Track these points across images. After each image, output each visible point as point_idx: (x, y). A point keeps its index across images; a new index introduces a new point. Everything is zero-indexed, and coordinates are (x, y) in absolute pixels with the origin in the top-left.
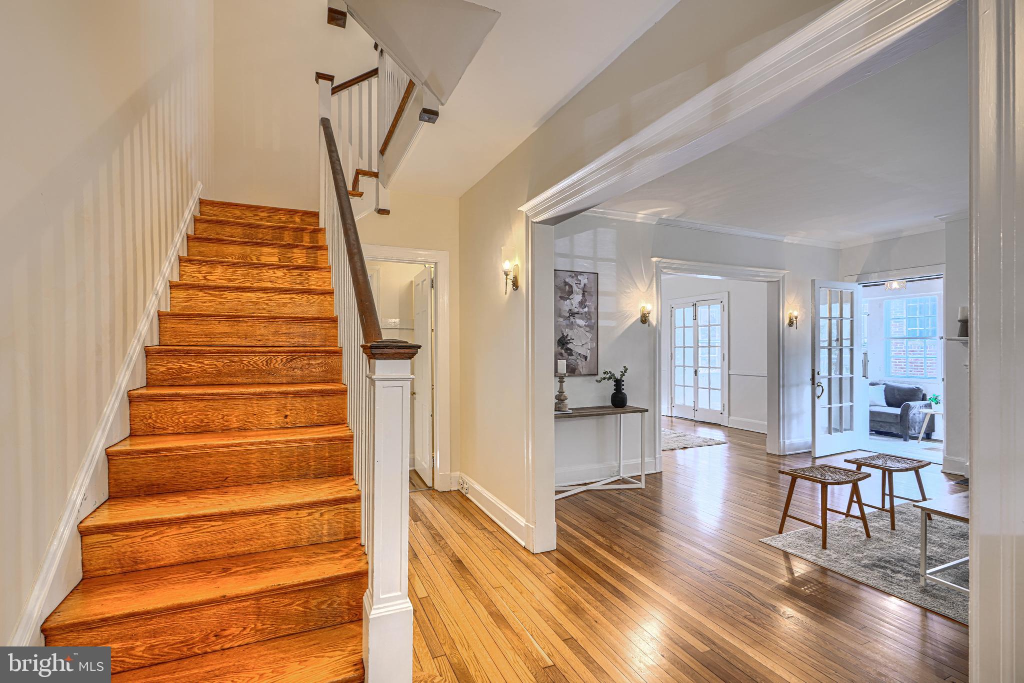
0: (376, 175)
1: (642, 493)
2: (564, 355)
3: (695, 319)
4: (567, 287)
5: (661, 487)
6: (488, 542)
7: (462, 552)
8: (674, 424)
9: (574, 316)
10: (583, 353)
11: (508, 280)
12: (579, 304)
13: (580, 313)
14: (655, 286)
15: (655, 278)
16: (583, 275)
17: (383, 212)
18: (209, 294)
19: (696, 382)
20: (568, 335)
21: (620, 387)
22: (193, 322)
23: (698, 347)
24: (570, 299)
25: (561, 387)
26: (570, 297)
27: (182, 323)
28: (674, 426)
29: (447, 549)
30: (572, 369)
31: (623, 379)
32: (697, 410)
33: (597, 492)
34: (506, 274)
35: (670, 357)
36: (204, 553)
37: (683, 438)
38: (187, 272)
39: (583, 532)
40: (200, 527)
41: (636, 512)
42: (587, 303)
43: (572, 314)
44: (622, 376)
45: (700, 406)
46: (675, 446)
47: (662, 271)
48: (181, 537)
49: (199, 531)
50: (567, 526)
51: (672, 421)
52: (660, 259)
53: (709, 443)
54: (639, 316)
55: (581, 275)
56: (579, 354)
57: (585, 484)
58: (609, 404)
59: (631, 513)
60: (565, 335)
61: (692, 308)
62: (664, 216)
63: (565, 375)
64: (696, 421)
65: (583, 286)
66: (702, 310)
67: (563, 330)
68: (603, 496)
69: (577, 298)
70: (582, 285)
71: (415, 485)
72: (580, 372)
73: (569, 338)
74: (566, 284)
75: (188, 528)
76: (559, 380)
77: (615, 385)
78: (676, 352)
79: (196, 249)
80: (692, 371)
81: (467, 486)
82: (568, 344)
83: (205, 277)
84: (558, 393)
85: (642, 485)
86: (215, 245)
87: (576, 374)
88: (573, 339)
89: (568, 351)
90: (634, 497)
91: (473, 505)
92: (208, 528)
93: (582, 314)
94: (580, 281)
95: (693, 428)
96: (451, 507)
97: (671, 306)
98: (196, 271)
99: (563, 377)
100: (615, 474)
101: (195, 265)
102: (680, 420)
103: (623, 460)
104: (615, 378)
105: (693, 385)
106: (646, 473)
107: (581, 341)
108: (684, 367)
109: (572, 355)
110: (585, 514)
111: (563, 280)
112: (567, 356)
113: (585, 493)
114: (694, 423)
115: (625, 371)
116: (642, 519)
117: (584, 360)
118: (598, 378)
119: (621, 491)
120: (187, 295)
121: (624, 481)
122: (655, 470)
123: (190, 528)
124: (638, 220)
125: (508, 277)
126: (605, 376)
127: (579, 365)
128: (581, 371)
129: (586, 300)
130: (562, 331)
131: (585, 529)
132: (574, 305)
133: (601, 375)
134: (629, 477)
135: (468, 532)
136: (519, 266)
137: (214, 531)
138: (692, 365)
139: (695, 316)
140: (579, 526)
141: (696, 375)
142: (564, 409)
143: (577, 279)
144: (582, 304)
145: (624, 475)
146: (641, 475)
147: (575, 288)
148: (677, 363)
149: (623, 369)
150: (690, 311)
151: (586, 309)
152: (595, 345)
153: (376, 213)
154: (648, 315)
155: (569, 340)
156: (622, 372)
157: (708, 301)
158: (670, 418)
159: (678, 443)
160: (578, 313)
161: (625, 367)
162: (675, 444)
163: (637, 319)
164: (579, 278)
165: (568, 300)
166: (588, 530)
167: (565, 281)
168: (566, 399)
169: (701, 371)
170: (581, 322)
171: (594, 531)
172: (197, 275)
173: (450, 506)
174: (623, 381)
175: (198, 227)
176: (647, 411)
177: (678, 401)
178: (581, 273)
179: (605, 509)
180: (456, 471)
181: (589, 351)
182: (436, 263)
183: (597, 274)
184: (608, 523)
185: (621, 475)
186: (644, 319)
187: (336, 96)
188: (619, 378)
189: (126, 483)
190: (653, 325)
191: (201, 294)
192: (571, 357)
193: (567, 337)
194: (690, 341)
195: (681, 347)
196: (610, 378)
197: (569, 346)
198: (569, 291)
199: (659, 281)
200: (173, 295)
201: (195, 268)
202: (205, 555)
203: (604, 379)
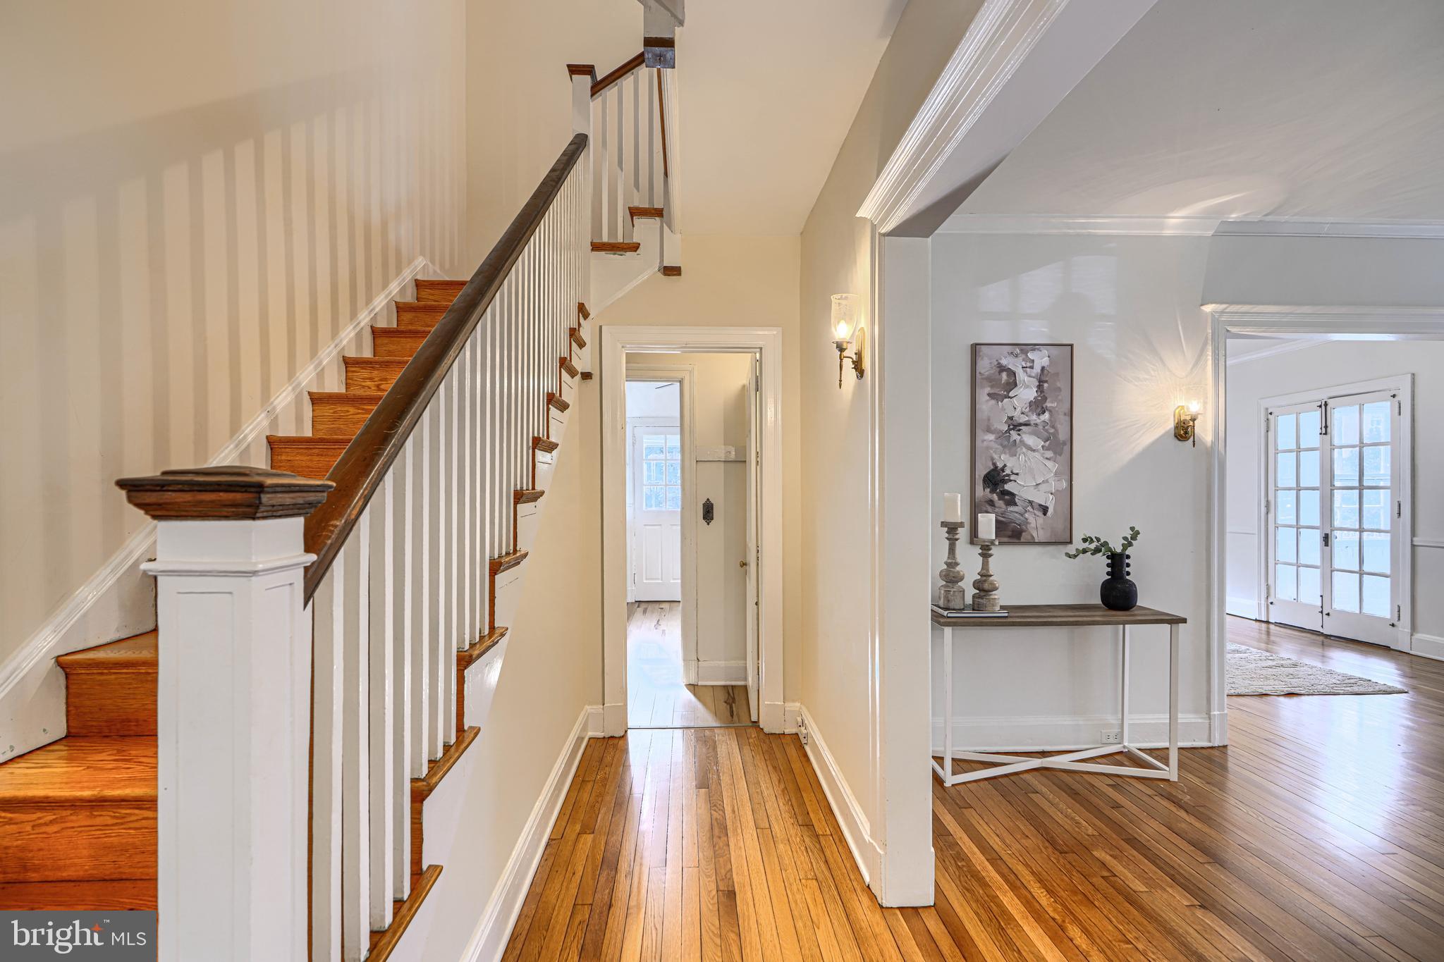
0: (659, 213)
1: (1170, 794)
2: (997, 505)
3: (1326, 434)
4: (1004, 375)
5: (1222, 787)
6: (803, 858)
7: (746, 874)
8: (1272, 638)
9: (1019, 430)
10: (1039, 499)
11: (845, 360)
12: (1030, 406)
13: (1032, 423)
14: (1210, 362)
15: (1210, 348)
16: (1038, 349)
17: (671, 271)
18: (363, 409)
19: (1328, 558)
20: (1005, 466)
21: (1121, 570)
22: (316, 451)
23: (1333, 488)
24: (1011, 398)
25: (985, 565)
26: (1011, 394)
27: (301, 454)
28: (1274, 642)
29: (721, 859)
30: (1013, 531)
31: (1127, 553)
32: (1328, 614)
33: (1065, 775)
34: (841, 349)
35: (1263, 509)
36: (131, 867)
37: (1291, 670)
38: (356, 381)
39: (1006, 871)
40: (124, 818)
41: (1143, 838)
42: (1048, 404)
43: (1015, 426)
44: (1125, 547)
45: (1337, 606)
46: (1270, 688)
47: (1228, 331)
48: (93, 833)
49: (122, 824)
50: (976, 850)
51: (1268, 633)
52: (1224, 306)
53: (1356, 689)
54: (1171, 425)
55: (1034, 350)
56: (1031, 502)
57: (1044, 754)
58: (1097, 600)
59: (1133, 842)
60: (1000, 465)
61: (1319, 412)
62: (1233, 216)
63: (992, 542)
64: (1327, 636)
65: (1039, 371)
66: (1343, 418)
67: (996, 456)
68: (1077, 786)
69: (1026, 393)
70: (1037, 369)
71: (735, 713)
72: (1033, 537)
73: (1007, 471)
74: (1002, 369)
75: (105, 817)
76: (980, 551)
77: (1108, 565)
78: (1279, 500)
79: (384, 348)
80: (1317, 536)
81: (805, 732)
82: (1006, 483)
83: (378, 386)
84: (979, 577)
85: (1171, 772)
86: (409, 340)
87: (1022, 540)
88: (1017, 474)
89: (1007, 497)
90: (1145, 798)
91: (808, 770)
92: (137, 820)
93: (1036, 425)
94: (1033, 361)
95: (1320, 650)
96: (770, 768)
97: (1267, 409)
98: (367, 379)
99: (988, 546)
100: (1111, 740)
101: (366, 369)
102: (1289, 631)
103: (1130, 713)
104: (1110, 550)
105: (1318, 563)
106: (1181, 744)
107: (1034, 478)
108: (1297, 528)
109: (1015, 504)
110: (1024, 826)
111: (996, 363)
112: (1004, 506)
113: (1035, 773)
114: (1321, 638)
115: (1134, 537)
116: (1154, 859)
117: (1040, 514)
118: (1071, 549)
119: (1119, 781)
120: (334, 413)
121: (1130, 758)
122: (1210, 742)
123: (108, 818)
124: (1168, 232)
125: (845, 354)
126: (1086, 545)
127: (1030, 523)
128: (1035, 534)
129: (1045, 399)
130: (992, 459)
131: (1011, 862)
132: (1019, 409)
133: (1078, 544)
134: (1139, 749)
135: (776, 827)
136: (866, 330)
137: (146, 828)
138: (1317, 523)
139: (1326, 427)
140: (1002, 854)
141: (1327, 544)
142: (988, 608)
143: (1027, 359)
144: (1038, 406)
145: (1131, 744)
146: (1168, 748)
147: (1021, 376)
148: (1281, 519)
149: (1128, 534)
150: (1312, 420)
151: (1046, 416)
152: (1065, 484)
153: (660, 275)
154: (1191, 423)
155: (1008, 475)
156: (1125, 538)
157: (1357, 396)
158: (1264, 625)
159: (1276, 682)
160: (1026, 424)
161: (1132, 529)
162: (1268, 682)
163: (1167, 433)
164: (1030, 355)
165: (1006, 400)
166: (1020, 869)
167: (999, 363)
168: (996, 589)
169: (1339, 538)
170: (1030, 440)
171: (1033, 873)
172: (368, 383)
173: (769, 765)
174: (1128, 557)
175: (402, 317)
176: (1184, 621)
177: (1285, 589)
178: (1034, 347)
179: (1072, 819)
180: (794, 701)
181: (1051, 497)
182: (761, 349)
183: (1072, 346)
184: (1070, 857)
185: (1126, 744)
186: (1183, 431)
187: (599, 99)
188: (1119, 550)
189: (91, 713)
190: (1203, 444)
191: (352, 410)
192: (1011, 508)
193: (1003, 470)
194: (1311, 476)
195: (1290, 489)
196: (1097, 550)
197: (1008, 487)
198: (1008, 383)
199: (1222, 352)
200: (318, 413)
201: (365, 373)
202: (132, 870)
203: (1084, 551)
